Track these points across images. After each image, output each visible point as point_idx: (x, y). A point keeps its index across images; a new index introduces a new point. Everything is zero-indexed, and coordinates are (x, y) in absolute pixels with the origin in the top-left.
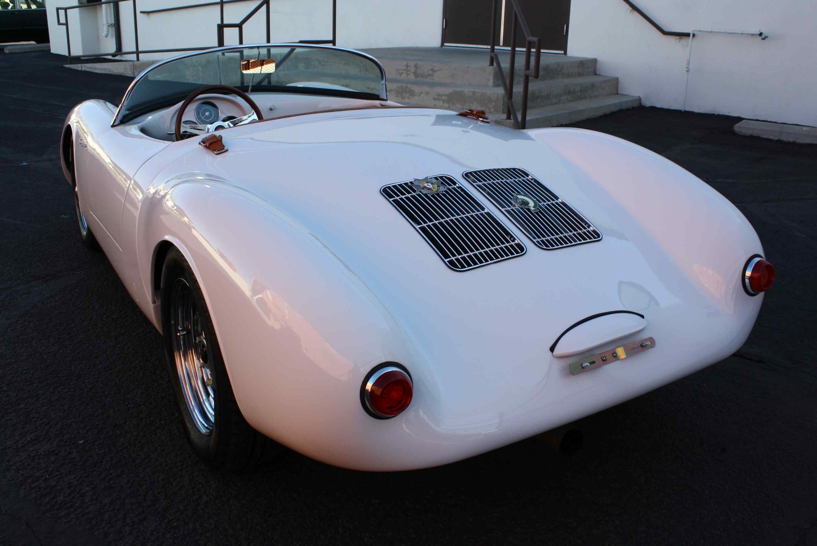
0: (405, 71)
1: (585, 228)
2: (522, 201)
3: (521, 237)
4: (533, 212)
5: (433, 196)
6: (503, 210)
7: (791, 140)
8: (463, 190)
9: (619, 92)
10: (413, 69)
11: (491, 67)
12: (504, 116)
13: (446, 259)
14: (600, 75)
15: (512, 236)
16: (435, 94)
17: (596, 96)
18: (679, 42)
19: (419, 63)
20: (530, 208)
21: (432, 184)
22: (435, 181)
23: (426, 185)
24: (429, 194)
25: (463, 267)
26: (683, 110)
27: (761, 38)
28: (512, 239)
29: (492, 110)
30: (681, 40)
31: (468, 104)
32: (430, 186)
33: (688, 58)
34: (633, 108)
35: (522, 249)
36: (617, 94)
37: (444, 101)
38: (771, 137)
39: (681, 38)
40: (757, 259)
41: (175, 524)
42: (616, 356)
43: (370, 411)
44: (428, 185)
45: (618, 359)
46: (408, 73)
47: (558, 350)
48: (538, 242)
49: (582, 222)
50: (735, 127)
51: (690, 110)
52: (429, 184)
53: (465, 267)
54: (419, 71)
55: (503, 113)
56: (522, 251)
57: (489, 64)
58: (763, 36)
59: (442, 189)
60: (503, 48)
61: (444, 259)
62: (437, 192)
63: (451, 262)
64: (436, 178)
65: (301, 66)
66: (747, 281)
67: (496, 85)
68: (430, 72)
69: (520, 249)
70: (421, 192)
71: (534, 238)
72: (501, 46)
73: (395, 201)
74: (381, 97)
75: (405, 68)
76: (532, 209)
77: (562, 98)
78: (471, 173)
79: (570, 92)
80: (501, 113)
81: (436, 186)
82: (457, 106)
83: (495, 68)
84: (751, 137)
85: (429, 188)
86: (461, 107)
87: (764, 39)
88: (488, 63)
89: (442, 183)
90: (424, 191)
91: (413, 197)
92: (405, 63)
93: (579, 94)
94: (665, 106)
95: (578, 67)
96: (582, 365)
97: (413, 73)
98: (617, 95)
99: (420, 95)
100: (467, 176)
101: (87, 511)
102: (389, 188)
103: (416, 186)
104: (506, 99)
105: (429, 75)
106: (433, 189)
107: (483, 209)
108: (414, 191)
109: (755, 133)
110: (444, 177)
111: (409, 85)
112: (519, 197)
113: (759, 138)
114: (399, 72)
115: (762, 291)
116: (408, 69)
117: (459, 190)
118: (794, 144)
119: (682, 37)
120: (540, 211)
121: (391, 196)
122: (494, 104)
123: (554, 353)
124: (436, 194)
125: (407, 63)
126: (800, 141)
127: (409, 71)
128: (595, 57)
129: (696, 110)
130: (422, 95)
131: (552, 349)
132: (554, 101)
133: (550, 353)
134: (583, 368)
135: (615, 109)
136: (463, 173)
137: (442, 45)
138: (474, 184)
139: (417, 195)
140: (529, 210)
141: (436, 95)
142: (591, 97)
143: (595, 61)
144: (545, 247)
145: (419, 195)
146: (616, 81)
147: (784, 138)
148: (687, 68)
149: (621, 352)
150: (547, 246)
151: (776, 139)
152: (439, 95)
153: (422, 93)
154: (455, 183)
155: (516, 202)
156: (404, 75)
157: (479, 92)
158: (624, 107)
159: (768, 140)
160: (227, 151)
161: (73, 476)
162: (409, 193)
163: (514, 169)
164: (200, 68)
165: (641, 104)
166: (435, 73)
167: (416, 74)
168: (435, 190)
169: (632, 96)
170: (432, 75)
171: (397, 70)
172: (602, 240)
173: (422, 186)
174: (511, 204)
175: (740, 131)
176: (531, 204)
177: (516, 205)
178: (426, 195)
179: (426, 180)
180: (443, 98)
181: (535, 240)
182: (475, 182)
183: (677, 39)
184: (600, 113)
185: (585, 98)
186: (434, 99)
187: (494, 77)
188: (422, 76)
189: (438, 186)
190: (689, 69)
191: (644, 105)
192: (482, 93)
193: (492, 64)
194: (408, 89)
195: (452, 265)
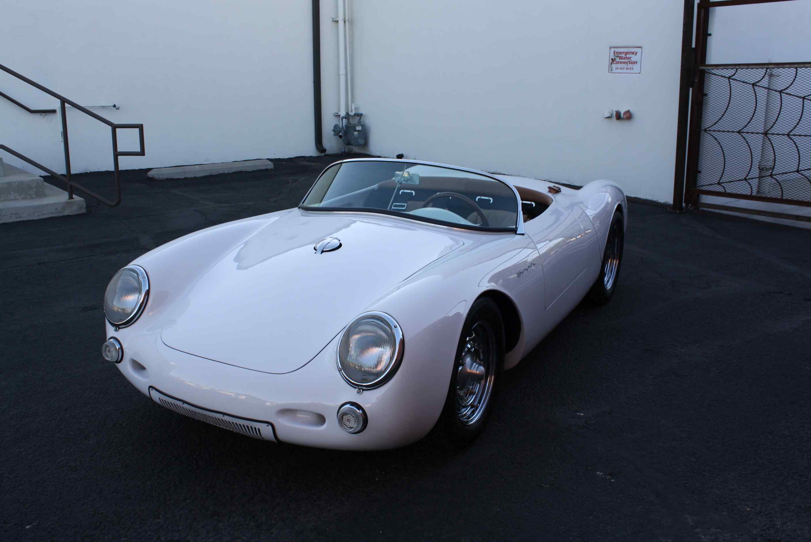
7: (193, 176)
12: (66, 196)
27: (116, 108)
30: (45, 116)
38: (180, 177)
80: (44, 196)
84: (167, 179)
87: (118, 109)
118: (195, 178)
119: (47, 114)
126: (198, 175)
147: (188, 176)
151: (183, 177)
157: (15, 182)
159: (178, 179)
183: (41, 116)
192: (19, 182)
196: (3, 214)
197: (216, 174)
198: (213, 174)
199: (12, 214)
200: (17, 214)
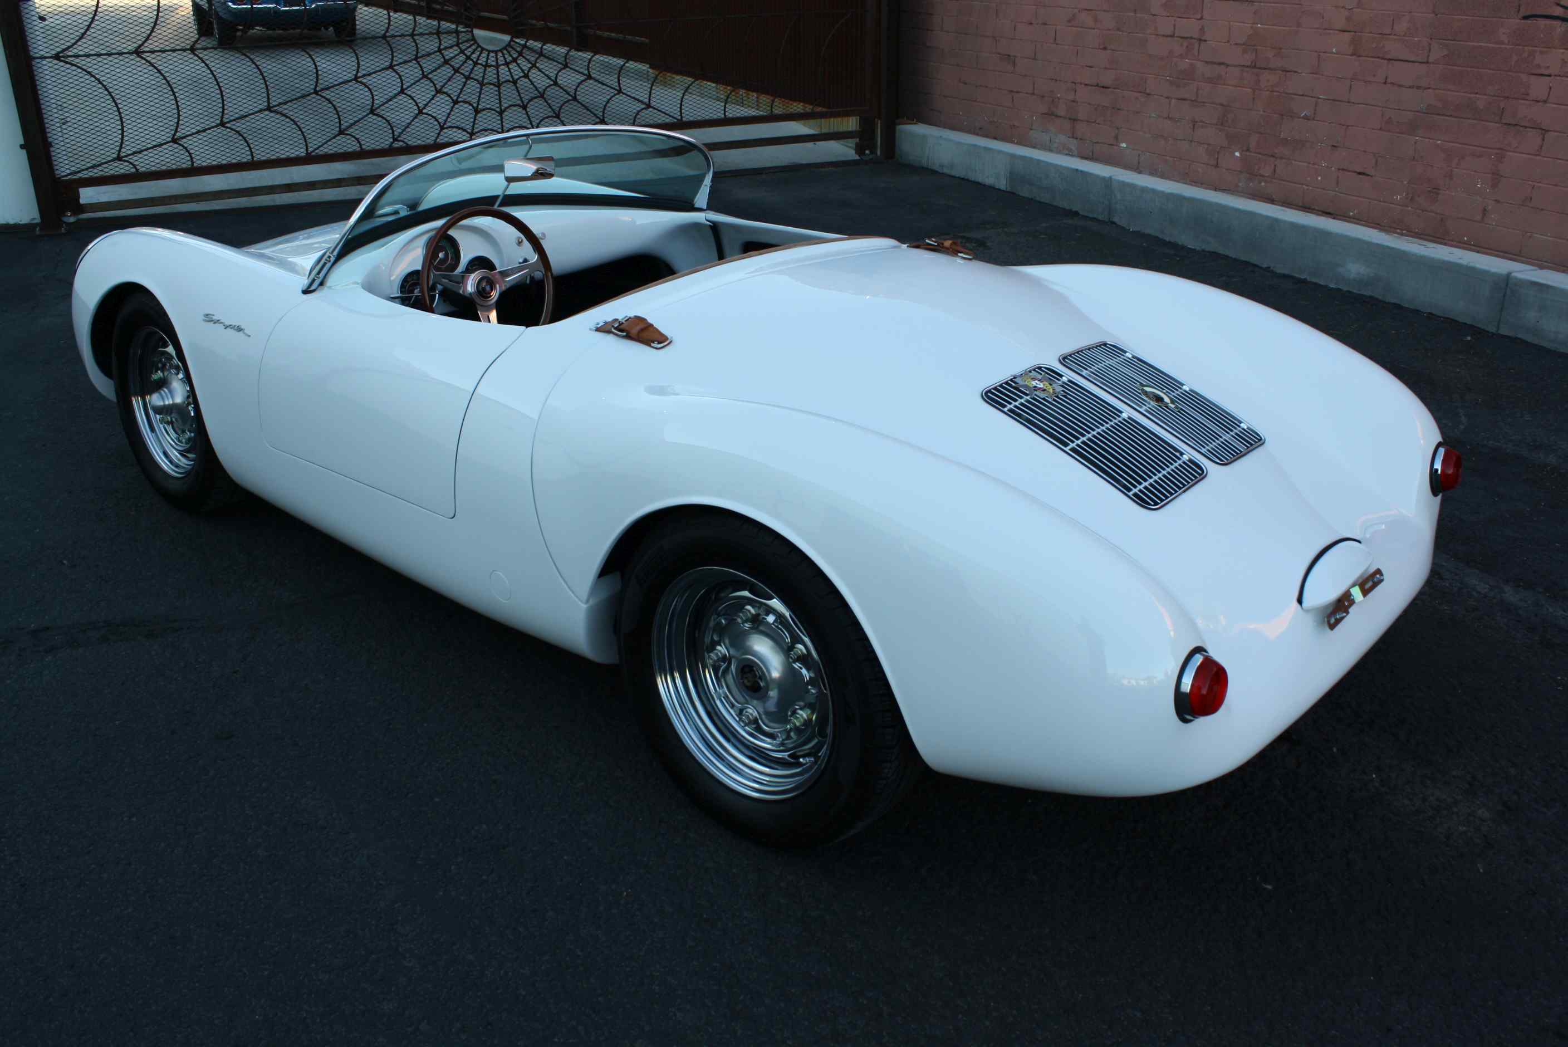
1: (1238, 426)
2: (1155, 395)
3: (1186, 450)
4: (1175, 411)
5: (1054, 400)
6: (1141, 410)
13: (1129, 492)
15: (1177, 450)
20: (1169, 404)
21: (1039, 380)
22: (1038, 376)
23: (1034, 383)
24: (1047, 397)
25: (1156, 504)
28: (1179, 453)
32: (1039, 384)
35: (1199, 467)
40: (1443, 450)
42: (1354, 602)
43: (1183, 716)
44: (1036, 383)
45: (1356, 604)
47: (1308, 602)
48: (1207, 454)
49: (1230, 417)
52: (1036, 381)
56: (1202, 471)
61: (1127, 492)
62: (1054, 393)
63: (1137, 497)
64: (1034, 370)
69: (1197, 468)
70: (1036, 395)
71: (1200, 449)
73: (1011, 411)
74: (697, 205)
76: (1172, 405)
78: (1066, 357)
81: (1045, 384)
85: (1040, 388)
89: (1048, 378)
90: (1043, 395)
91: (1030, 403)
100: (1064, 360)
102: (990, 392)
103: (1022, 386)
106: (1046, 390)
107: (1122, 413)
108: (1027, 395)
110: (1040, 367)
112: (1147, 389)
117: (1074, 386)
120: (1182, 409)
121: (1001, 405)
123: (1303, 605)
124: (1056, 397)
131: (1300, 601)
133: (1299, 606)
136: (1058, 358)
138: (1083, 374)
139: (1033, 399)
140: (1168, 408)
144: (1219, 461)
145: (1035, 400)
149: (1356, 593)
150: (1221, 460)
154: (1061, 375)
155: (1149, 398)
160: (671, 342)
162: (1019, 396)
163: (1103, 344)
168: (1051, 391)
172: (1266, 441)
173: (1031, 386)
174: (1145, 401)
176: (1166, 399)
177: (1152, 402)
178: (1044, 399)
179: (1027, 375)
181: (1202, 452)
182: (1080, 371)
189: (1051, 385)
195: (1143, 501)
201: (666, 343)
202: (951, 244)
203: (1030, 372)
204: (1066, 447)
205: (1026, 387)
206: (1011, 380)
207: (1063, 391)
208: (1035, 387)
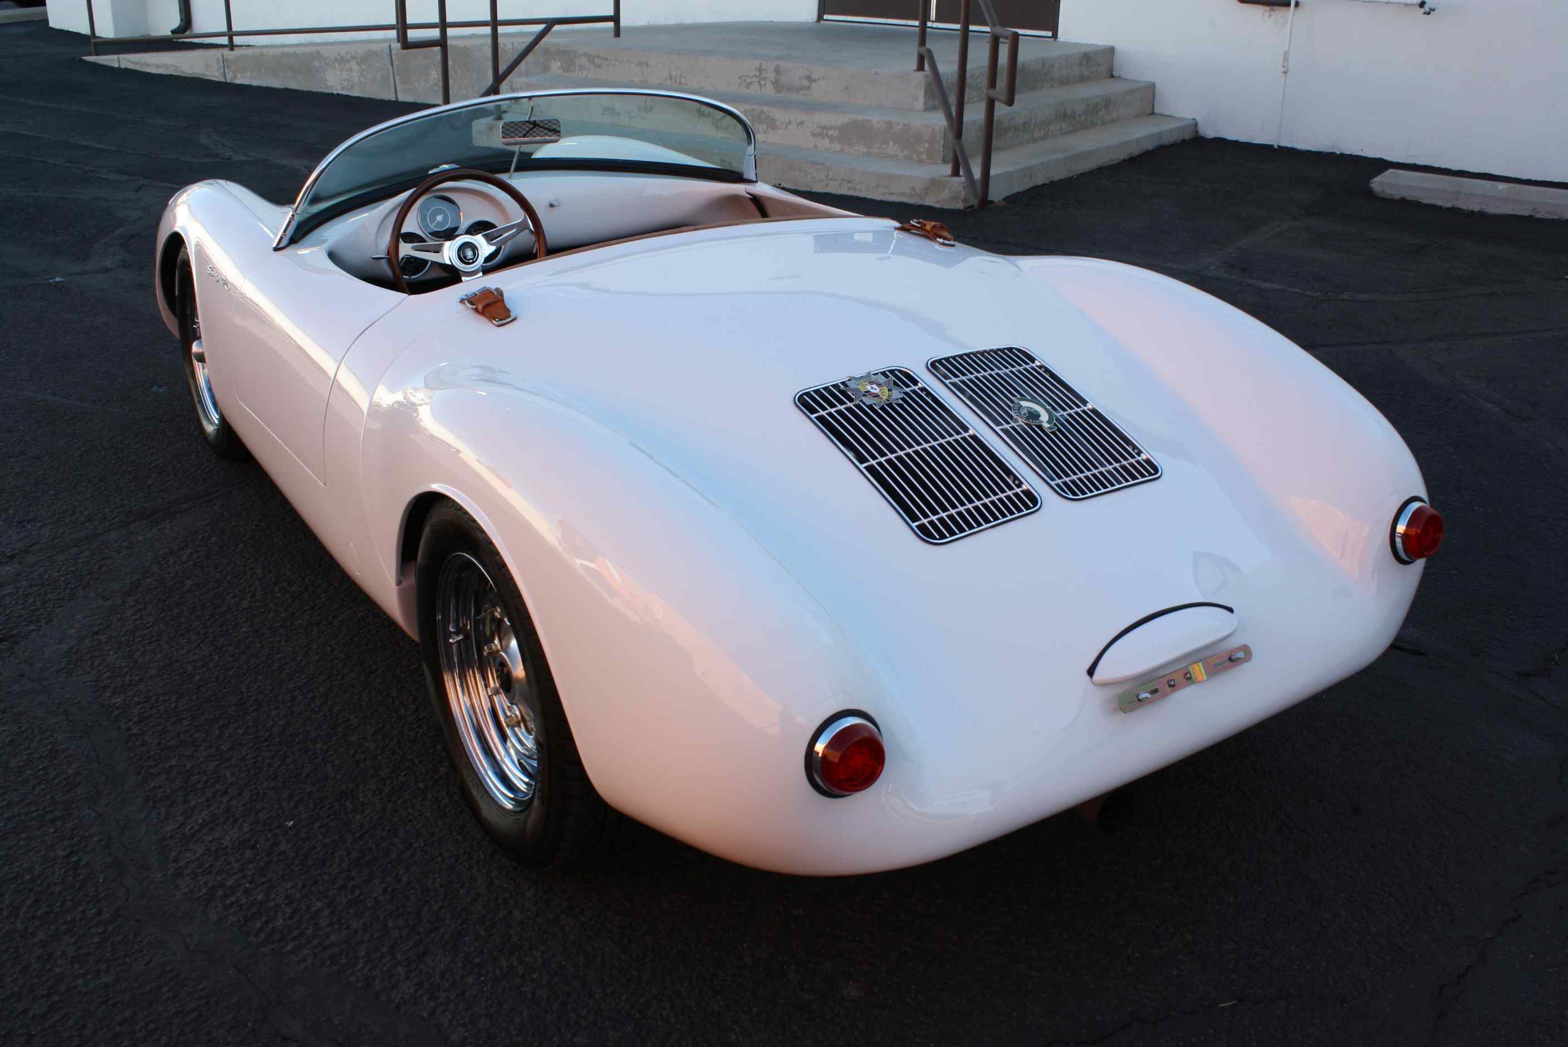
0: (757, 80)
1: (1133, 457)
2: (1029, 412)
3: (1031, 480)
4: (1048, 431)
5: (882, 408)
6: (997, 429)
7: (1476, 208)
8: (929, 394)
9: (1157, 110)
10: (771, 76)
11: (921, 73)
12: (948, 169)
13: (913, 522)
14: (1120, 77)
15: (1016, 478)
16: (815, 127)
17: (1113, 121)
18: (1270, 16)
19: (782, 64)
20: (1043, 424)
21: (879, 385)
22: (882, 379)
23: (869, 388)
24: (875, 404)
25: (943, 536)
26: (1276, 147)
27: (1422, 10)
28: (1017, 482)
29: (924, 157)
30: (1272, 13)
31: (878, 145)
32: (876, 389)
33: (1287, 49)
34: (1184, 141)
35: (1034, 500)
36: (1153, 113)
37: (832, 139)
38: (1440, 203)
39: (1272, 10)
40: (1416, 505)
41: (477, 960)
42: (1190, 678)
43: (821, 787)
44: (872, 388)
45: (1193, 683)
46: (763, 82)
47: (1100, 674)
48: (1058, 485)
49: (1127, 445)
50: (1372, 183)
51: (1289, 145)
52: (875, 386)
53: (946, 537)
54: (783, 80)
55: (944, 161)
56: (1035, 506)
57: (915, 67)
58: (1427, 8)
59: (897, 394)
60: (935, 25)
61: (910, 522)
62: (888, 401)
63: (922, 528)
64: (884, 374)
65: (555, 66)
66: (1398, 540)
67: (929, 108)
68: (805, 83)
69: (1030, 501)
70: (861, 401)
71: (1053, 479)
72: (933, 22)
73: (821, 419)
74: (746, 176)
75: (757, 74)
76: (1046, 425)
77: (1052, 128)
78: (939, 361)
79: (1065, 117)
80: (940, 162)
81: (885, 389)
82: (856, 148)
83: (927, 76)
84: (1403, 201)
85: (874, 393)
86: (865, 150)
87: (1429, 13)
88: (914, 64)
89: (895, 383)
90: (868, 401)
91: (849, 409)
92: (756, 63)
93: (1083, 118)
94: (1243, 138)
95: (1080, 64)
96: (1138, 696)
97: (773, 83)
98: (1153, 116)
99: (787, 127)
100: (934, 366)
101: (328, 942)
102: (808, 394)
103: (852, 390)
104: (950, 137)
105: (802, 88)
106: (881, 396)
107: (966, 429)
108: (851, 400)
109: (1410, 195)
110: (898, 370)
111: (766, 109)
112: (1024, 404)
113: (1416, 205)
114: (745, 81)
115: (1422, 557)
116: (762, 76)
117: (923, 394)
118: (1481, 215)
119: (1275, 8)
120: (1059, 430)
121: (813, 411)
122: (927, 145)
123: (1094, 677)
124: (887, 405)
125: (760, 64)
126: (1493, 209)
127: (764, 79)
128: (1112, 44)
129: (1301, 146)
130: (790, 126)
131: (1091, 672)
132: (1037, 134)
133: (1088, 678)
134: (1140, 700)
135: (1150, 146)
136: (927, 363)
137: (820, 18)
138: (947, 382)
139: (856, 406)
140: (1040, 427)
141: (818, 127)
142: (1104, 123)
143: (1111, 50)
144: (1071, 496)
145: (858, 406)
146: (1150, 91)
147: (1464, 205)
148: (1284, 67)
149: (1199, 670)
150: (1074, 494)
151: (1449, 205)
152: (823, 128)
153: (790, 123)
154: (915, 382)
155: (1020, 415)
156: (755, 86)
157: (898, 124)
158: (1166, 140)
159: (1433, 207)
160: (514, 319)
161: (290, 885)
162: (842, 403)
163: (1010, 349)
164: (353, 64)
165: (1197, 132)
166: (814, 84)
167: (776, 84)
168: (885, 398)
169: (1181, 119)
170: (809, 88)
171: (740, 77)
172: (1162, 478)
173: (863, 390)
174: (1011, 417)
175: (1383, 191)
176: (1044, 417)
177: (1020, 420)
178: (870, 407)
179: (868, 378)
180: (831, 133)
181: (1053, 483)
182: (947, 378)
183: (1265, 11)
184: (1122, 155)
185: (1094, 125)
186: (814, 135)
187: (926, 94)
188: (790, 90)
189: (890, 390)
190: (1288, 69)
191: (1202, 135)
192: (904, 125)
193: (921, 68)
194: (763, 116)
195: (925, 533)
196: (830, 177)
197: (1550, 217)
198: (1538, 216)
199: (843, 180)
200: (850, 182)
201: (508, 320)
202: (934, 227)
203: (877, 374)
204: (861, 463)
205: (856, 391)
206: (843, 383)
207: (903, 399)
208: (869, 391)
